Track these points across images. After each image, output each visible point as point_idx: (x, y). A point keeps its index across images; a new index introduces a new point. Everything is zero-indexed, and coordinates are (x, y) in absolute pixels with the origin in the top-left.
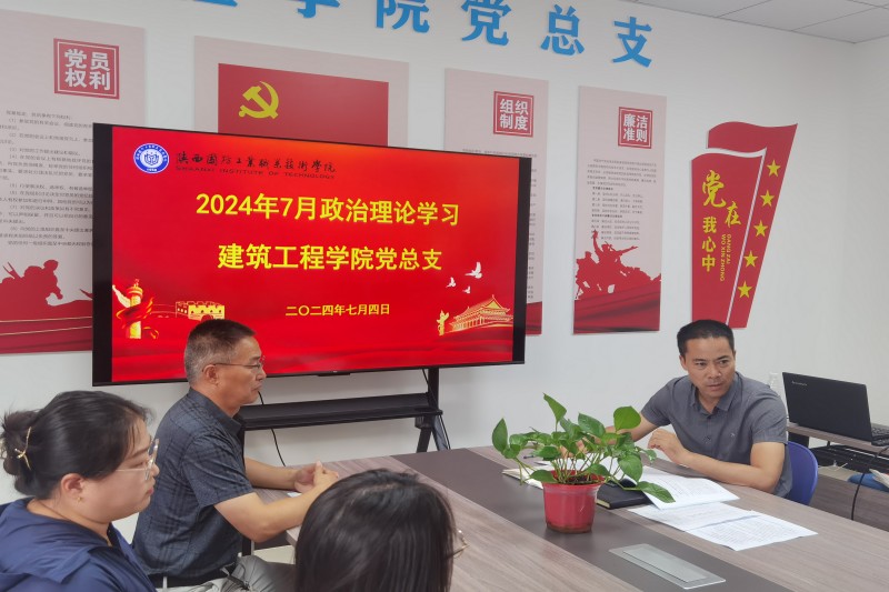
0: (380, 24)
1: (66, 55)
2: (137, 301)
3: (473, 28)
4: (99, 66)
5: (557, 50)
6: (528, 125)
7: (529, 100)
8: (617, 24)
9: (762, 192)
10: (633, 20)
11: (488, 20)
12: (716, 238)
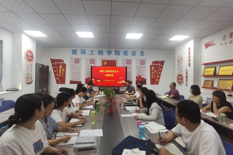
0: (115, 55)
1: (91, 60)
2: (94, 80)
3: (124, 54)
5: (133, 55)
6: (130, 63)
9: (160, 68)
10: (142, 51)
12: (154, 74)
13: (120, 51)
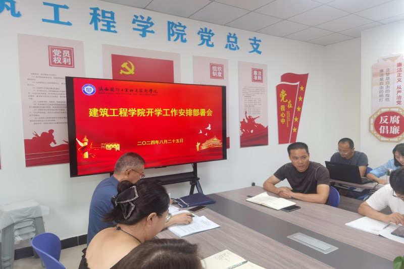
0: (169, 39)
1: (53, 51)
2: (86, 144)
3: (202, 41)
4: (66, 55)
5: (231, 49)
6: (222, 75)
7: (222, 66)
8: (250, 39)
9: (299, 96)
10: (255, 38)
11: (207, 38)
12: (285, 112)
13: (185, 27)
